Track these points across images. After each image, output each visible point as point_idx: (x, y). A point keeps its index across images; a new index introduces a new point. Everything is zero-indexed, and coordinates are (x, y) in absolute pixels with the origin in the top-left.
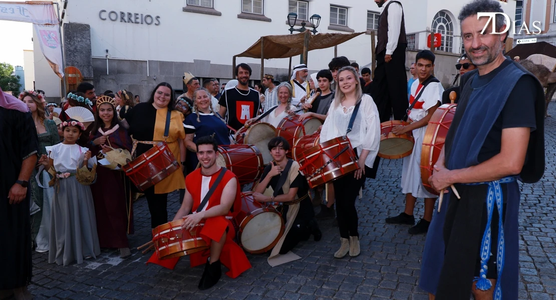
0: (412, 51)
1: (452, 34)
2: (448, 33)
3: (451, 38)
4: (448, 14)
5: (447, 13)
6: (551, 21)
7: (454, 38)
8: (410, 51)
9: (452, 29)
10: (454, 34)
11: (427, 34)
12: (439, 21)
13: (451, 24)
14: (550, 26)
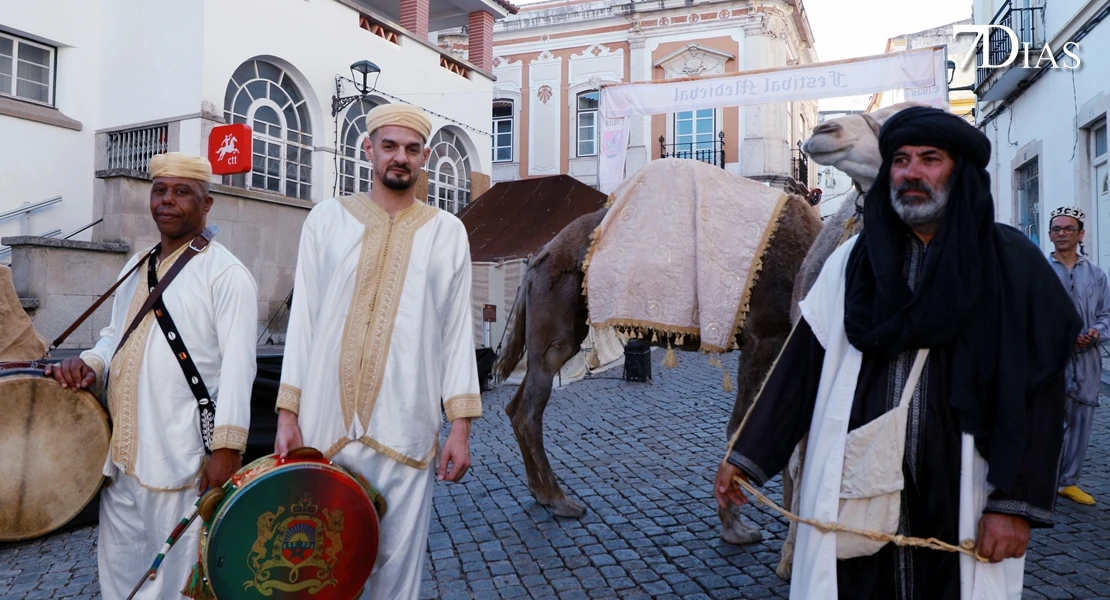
0: (137, 179)
1: (307, 140)
2: (292, 136)
3: (306, 154)
4: (289, 74)
5: (285, 71)
6: (572, 154)
7: (314, 156)
8: (128, 178)
9: (306, 126)
10: (315, 142)
11: (203, 125)
12: (258, 91)
13: (303, 109)
14: (570, 163)
